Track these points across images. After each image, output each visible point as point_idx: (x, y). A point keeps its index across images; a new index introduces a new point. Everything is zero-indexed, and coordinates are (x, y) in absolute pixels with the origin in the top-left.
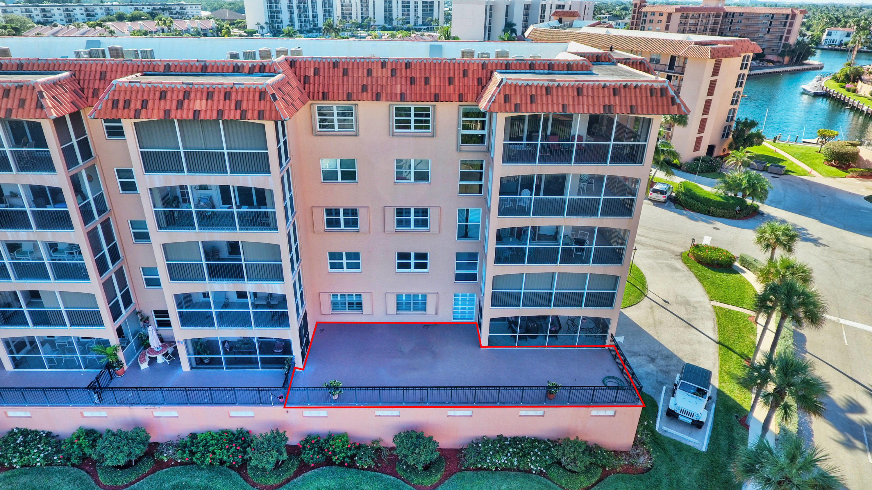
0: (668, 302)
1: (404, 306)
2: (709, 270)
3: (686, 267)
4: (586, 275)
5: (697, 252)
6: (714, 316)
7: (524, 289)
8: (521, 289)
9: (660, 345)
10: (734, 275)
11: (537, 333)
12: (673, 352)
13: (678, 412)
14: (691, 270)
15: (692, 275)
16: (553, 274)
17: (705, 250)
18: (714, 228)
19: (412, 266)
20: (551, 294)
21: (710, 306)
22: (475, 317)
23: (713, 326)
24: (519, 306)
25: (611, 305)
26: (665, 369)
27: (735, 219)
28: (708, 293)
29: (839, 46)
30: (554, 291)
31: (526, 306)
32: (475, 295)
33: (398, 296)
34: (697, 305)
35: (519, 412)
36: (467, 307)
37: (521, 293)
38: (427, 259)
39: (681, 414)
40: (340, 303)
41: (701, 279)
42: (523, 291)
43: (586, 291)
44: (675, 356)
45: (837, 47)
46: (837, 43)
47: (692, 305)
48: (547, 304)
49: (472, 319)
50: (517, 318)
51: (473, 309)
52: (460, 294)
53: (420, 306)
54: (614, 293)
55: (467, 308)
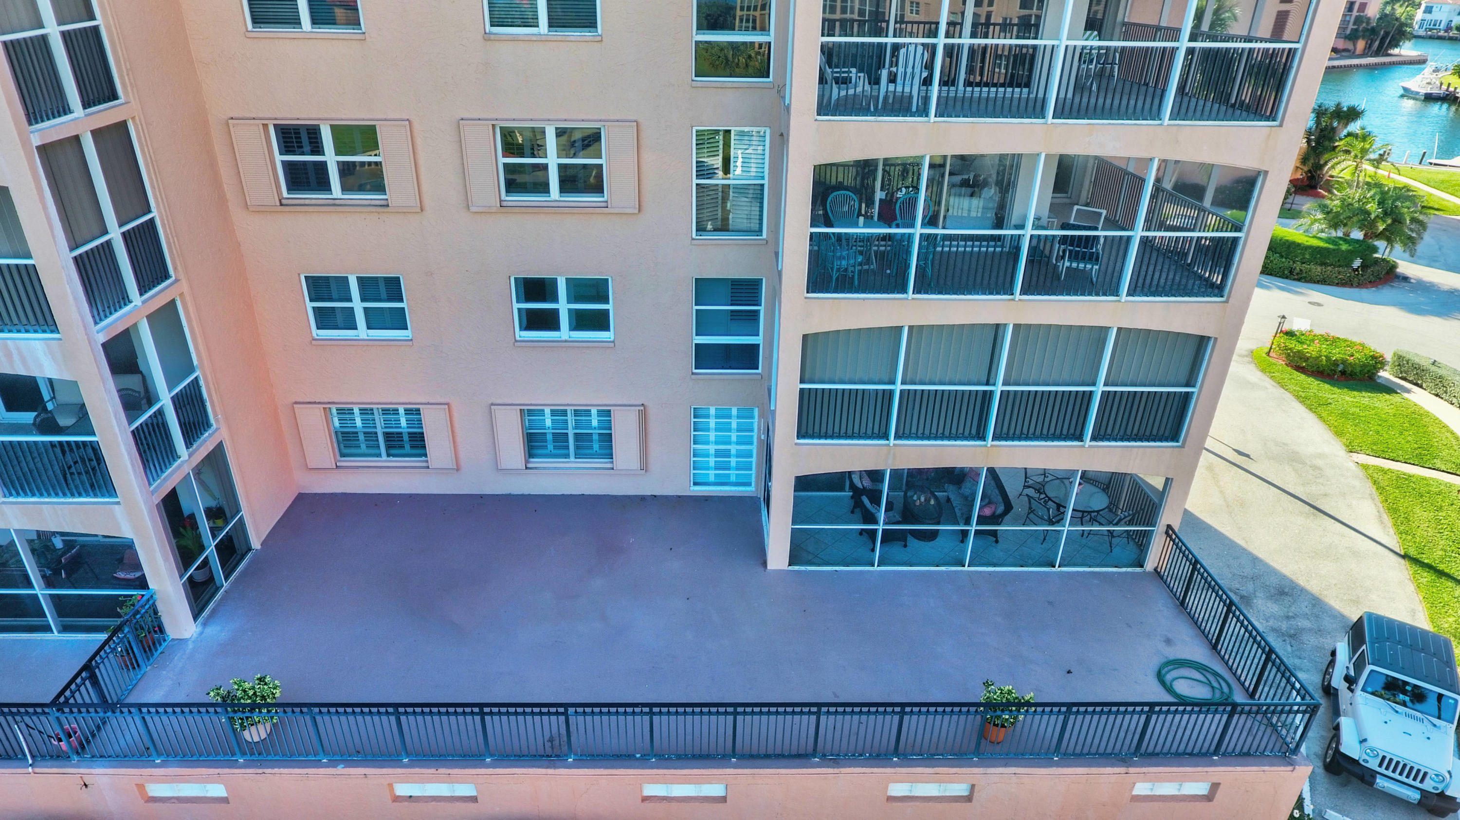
0: (1248, 456)
1: (550, 447)
2: (1327, 386)
3: (1268, 379)
4: (1103, 331)
5: (1293, 344)
6: (1369, 488)
7: (903, 383)
8: (893, 382)
9: (1255, 560)
10: (1387, 396)
11: (938, 523)
12: (1293, 578)
13: (1373, 765)
14: (1282, 387)
15: (1288, 395)
16: (998, 329)
17: (1313, 341)
18: (1310, 303)
19: (564, 320)
20: (987, 397)
21: (1352, 466)
22: (757, 477)
23: (1375, 512)
24: (886, 436)
25: (1175, 437)
26: (1284, 626)
27: (1352, 286)
28: (1339, 434)
29: (1446, 31)
30: (999, 388)
31: (909, 437)
32: (756, 412)
33: (529, 413)
34: (1319, 462)
35: (886, 788)
36: (733, 448)
37: (891, 393)
38: (607, 302)
39: (1382, 770)
40: (361, 437)
41: (1314, 406)
42: (898, 387)
43: (1100, 388)
44: (1303, 590)
45: (1442, 33)
46: (1442, 27)
47: (1309, 463)
48: (974, 432)
49: (749, 484)
50: (875, 476)
51: (751, 456)
52: (712, 411)
53: (596, 446)
54: (1187, 396)
55: (733, 452)
